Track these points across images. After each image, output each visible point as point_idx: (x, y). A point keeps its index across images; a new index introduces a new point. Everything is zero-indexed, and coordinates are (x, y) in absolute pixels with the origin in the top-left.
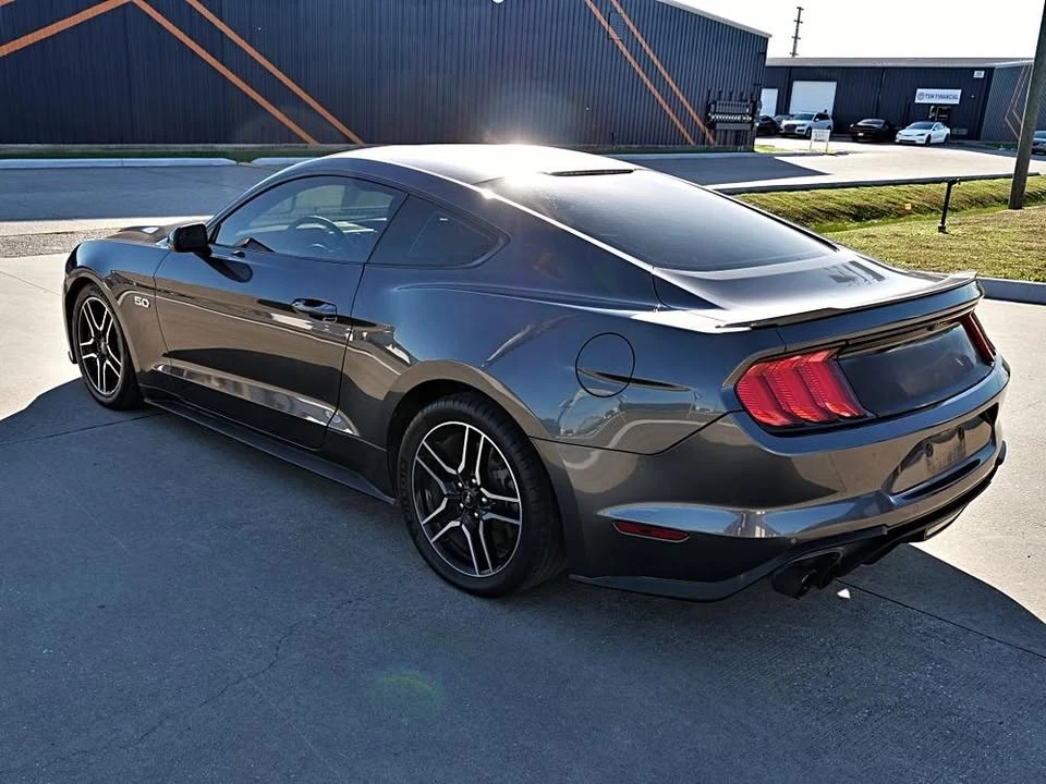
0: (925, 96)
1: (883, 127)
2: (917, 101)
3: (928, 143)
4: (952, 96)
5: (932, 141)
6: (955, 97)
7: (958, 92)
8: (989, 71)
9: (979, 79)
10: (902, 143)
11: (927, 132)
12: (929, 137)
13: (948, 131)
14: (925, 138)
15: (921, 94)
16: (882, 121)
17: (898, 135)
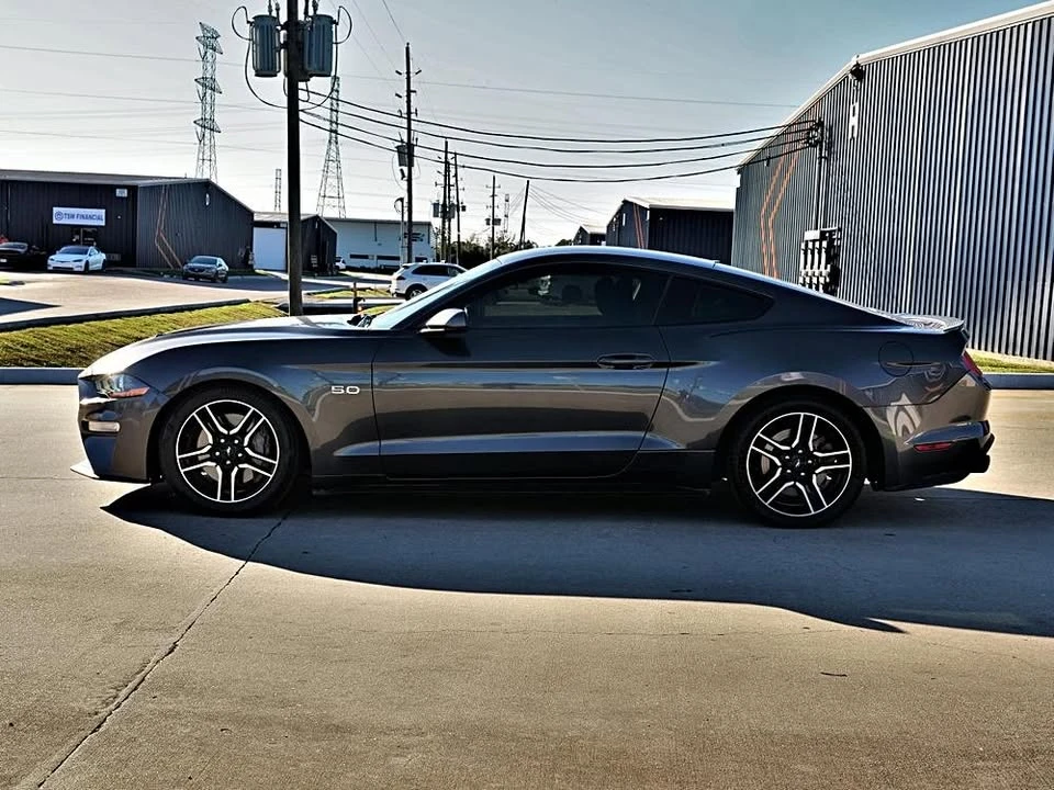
0: (64, 216)
1: (28, 251)
2: (55, 221)
3: (87, 271)
4: (95, 217)
5: (91, 268)
6: (99, 218)
7: (102, 212)
8: (133, 190)
9: (122, 198)
10: (57, 270)
11: (84, 258)
12: (87, 263)
13: (103, 256)
14: (83, 264)
15: (59, 214)
16: (26, 245)
17: (49, 262)
